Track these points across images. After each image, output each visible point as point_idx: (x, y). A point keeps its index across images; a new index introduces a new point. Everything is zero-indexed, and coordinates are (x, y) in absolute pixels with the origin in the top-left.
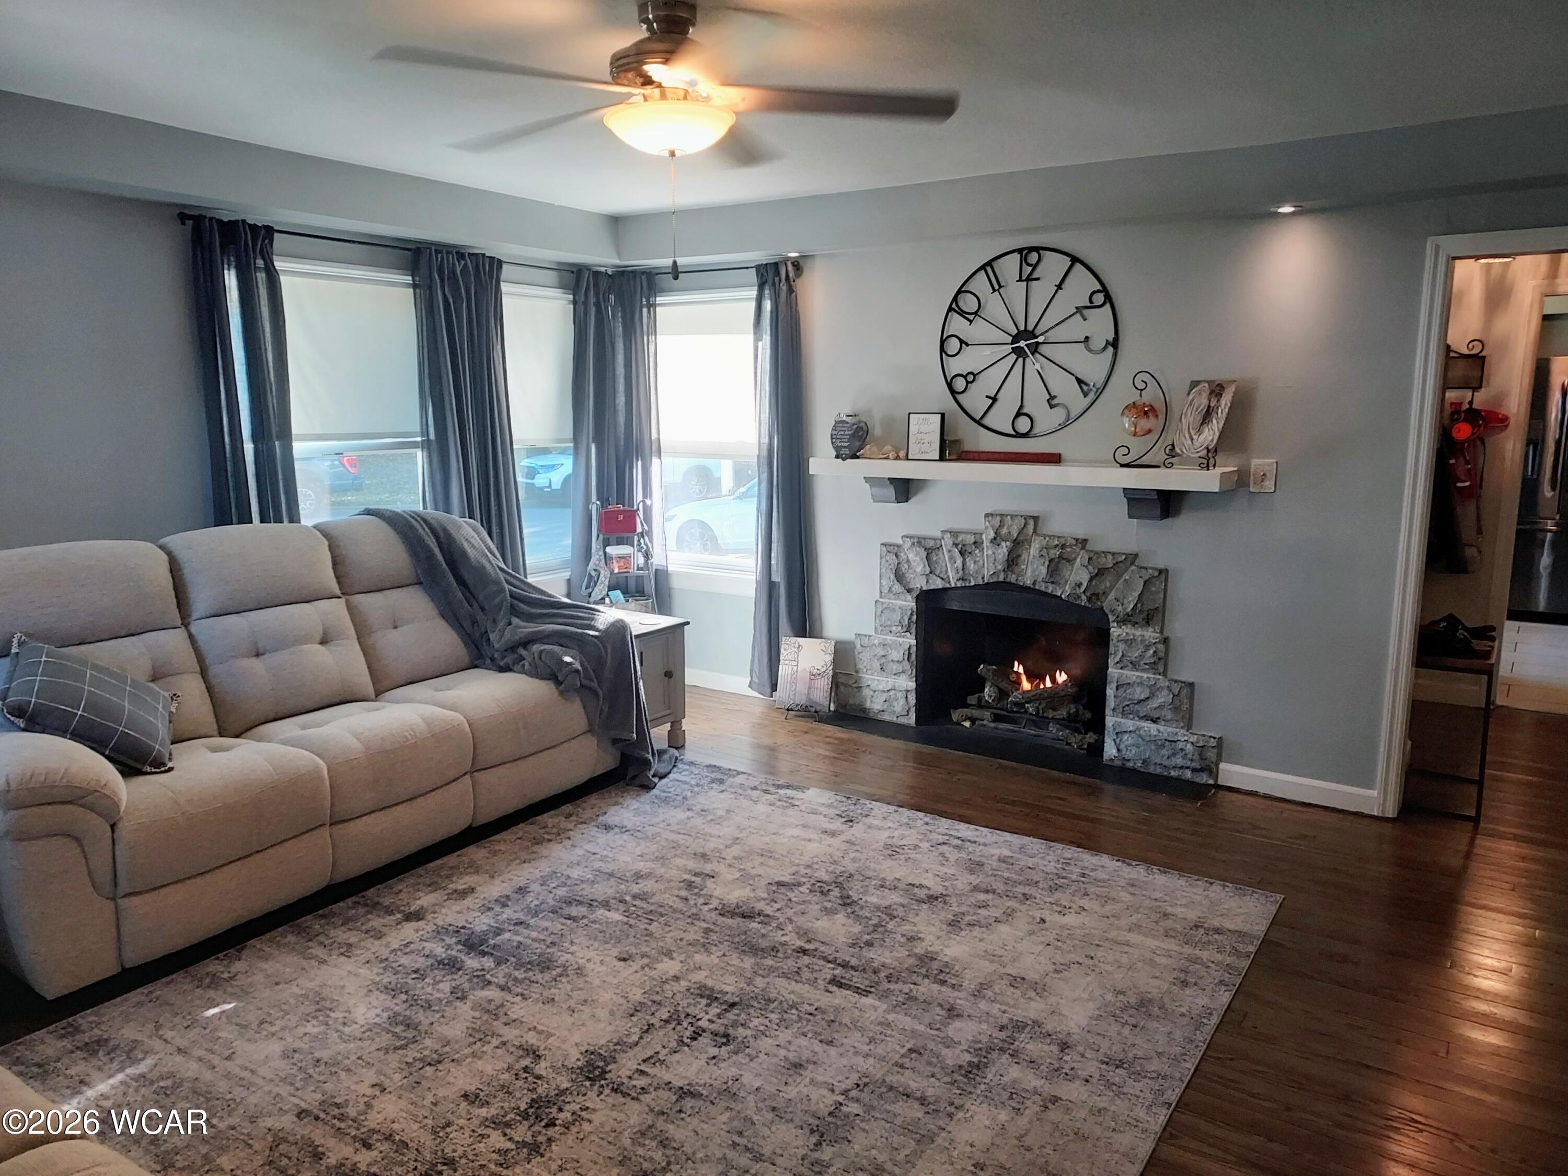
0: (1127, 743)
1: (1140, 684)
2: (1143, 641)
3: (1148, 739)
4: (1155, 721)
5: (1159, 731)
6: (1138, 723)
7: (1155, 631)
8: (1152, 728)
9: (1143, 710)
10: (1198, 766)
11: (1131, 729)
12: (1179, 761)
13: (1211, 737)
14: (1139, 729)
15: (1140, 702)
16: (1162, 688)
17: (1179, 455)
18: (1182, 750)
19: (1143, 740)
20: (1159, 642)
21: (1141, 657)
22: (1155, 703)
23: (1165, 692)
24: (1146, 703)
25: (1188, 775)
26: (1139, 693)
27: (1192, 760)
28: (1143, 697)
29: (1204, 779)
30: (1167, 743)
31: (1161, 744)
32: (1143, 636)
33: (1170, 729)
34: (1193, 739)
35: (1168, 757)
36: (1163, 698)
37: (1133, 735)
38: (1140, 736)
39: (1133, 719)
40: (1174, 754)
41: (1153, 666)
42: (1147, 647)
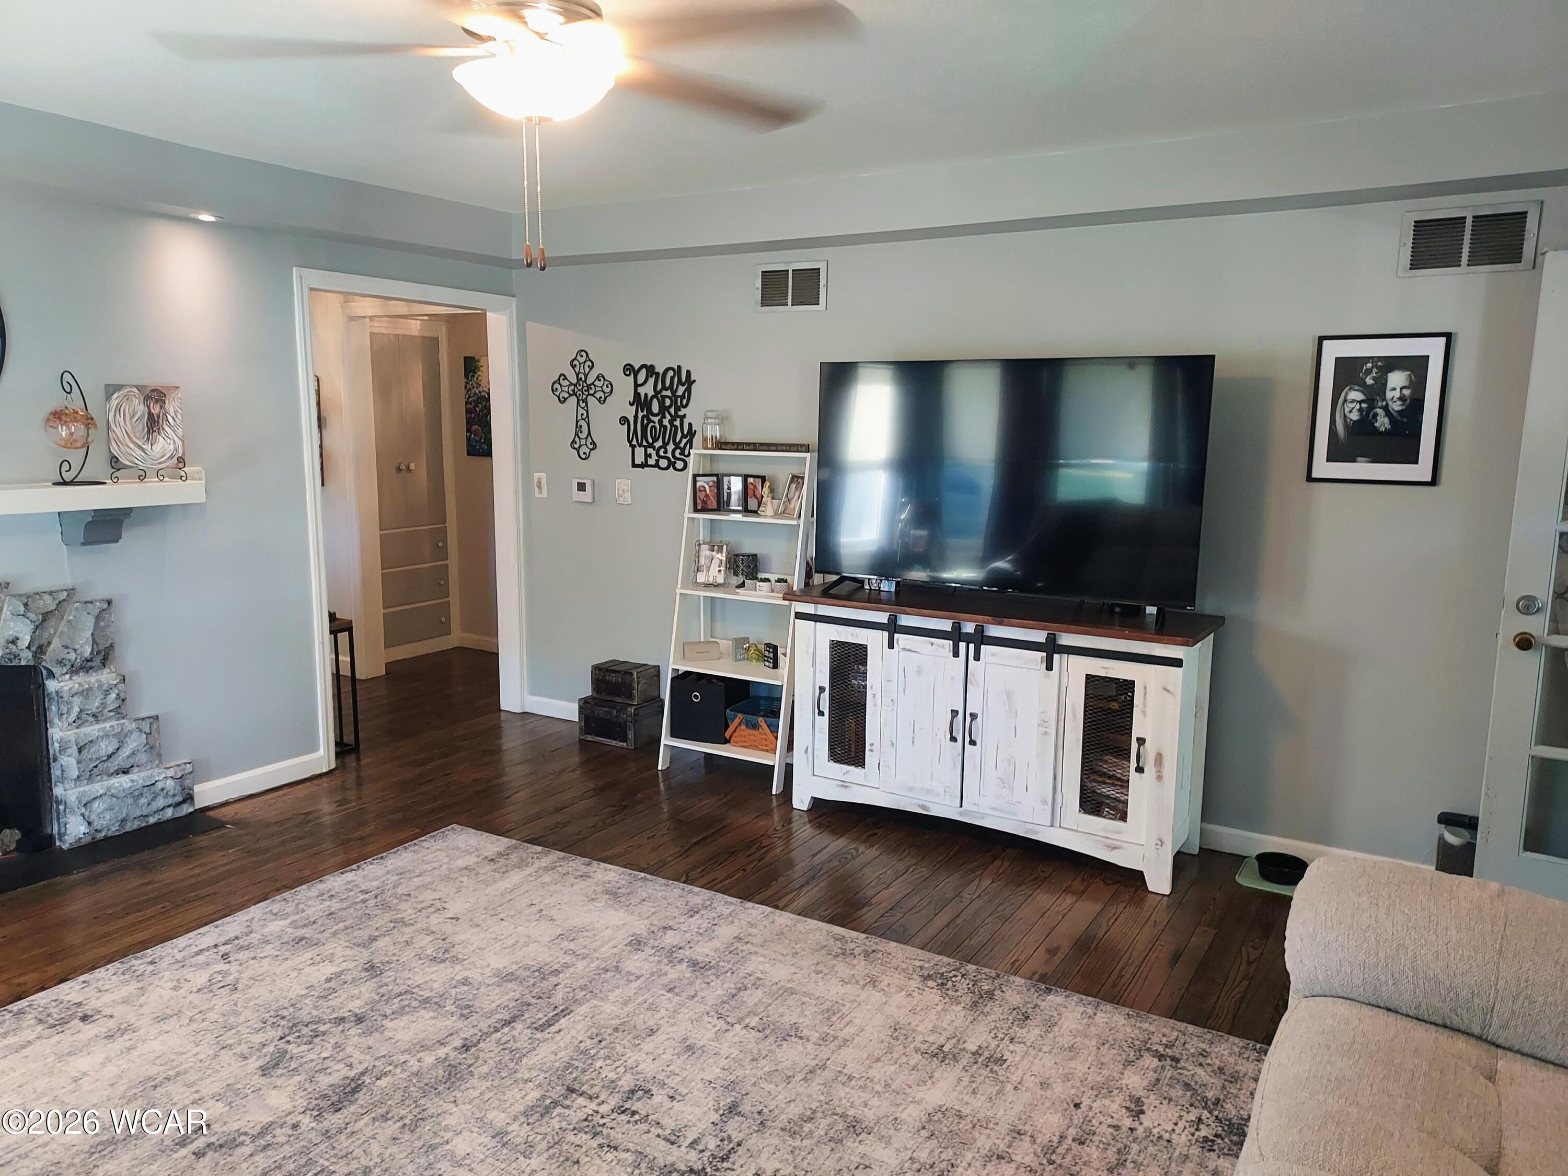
0: (99, 811)
1: (107, 736)
2: (100, 687)
3: (122, 795)
4: (125, 772)
5: (132, 781)
6: (106, 783)
7: (112, 672)
8: (124, 781)
9: (113, 765)
10: (181, 799)
11: (101, 792)
12: (161, 802)
13: (185, 764)
14: (108, 789)
15: (110, 757)
16: (131, 732)
17: (127, 467)
18: (163, 789)
19: (117, 798)
20: (120, 682)
21: (103, 705)
22: (126, 752)
23: (135, 735)
24: (116, 756)
25: (169, 813)
26: (105, 747)
27: (174, 795)
28: (111, 750)
29: (187, 809)
30: (146, 789)
31: (135, 795)
32: (98, 681)
33: (143, 774)
34: (171, 773)
35: (149, 804)
36: (135, 742)
37: (104, 798)
38: (113, 796)
39: (102, 780)
40: (154, 799)
41: (118, 713)
42: (107, 693)
